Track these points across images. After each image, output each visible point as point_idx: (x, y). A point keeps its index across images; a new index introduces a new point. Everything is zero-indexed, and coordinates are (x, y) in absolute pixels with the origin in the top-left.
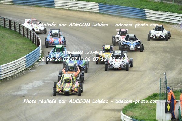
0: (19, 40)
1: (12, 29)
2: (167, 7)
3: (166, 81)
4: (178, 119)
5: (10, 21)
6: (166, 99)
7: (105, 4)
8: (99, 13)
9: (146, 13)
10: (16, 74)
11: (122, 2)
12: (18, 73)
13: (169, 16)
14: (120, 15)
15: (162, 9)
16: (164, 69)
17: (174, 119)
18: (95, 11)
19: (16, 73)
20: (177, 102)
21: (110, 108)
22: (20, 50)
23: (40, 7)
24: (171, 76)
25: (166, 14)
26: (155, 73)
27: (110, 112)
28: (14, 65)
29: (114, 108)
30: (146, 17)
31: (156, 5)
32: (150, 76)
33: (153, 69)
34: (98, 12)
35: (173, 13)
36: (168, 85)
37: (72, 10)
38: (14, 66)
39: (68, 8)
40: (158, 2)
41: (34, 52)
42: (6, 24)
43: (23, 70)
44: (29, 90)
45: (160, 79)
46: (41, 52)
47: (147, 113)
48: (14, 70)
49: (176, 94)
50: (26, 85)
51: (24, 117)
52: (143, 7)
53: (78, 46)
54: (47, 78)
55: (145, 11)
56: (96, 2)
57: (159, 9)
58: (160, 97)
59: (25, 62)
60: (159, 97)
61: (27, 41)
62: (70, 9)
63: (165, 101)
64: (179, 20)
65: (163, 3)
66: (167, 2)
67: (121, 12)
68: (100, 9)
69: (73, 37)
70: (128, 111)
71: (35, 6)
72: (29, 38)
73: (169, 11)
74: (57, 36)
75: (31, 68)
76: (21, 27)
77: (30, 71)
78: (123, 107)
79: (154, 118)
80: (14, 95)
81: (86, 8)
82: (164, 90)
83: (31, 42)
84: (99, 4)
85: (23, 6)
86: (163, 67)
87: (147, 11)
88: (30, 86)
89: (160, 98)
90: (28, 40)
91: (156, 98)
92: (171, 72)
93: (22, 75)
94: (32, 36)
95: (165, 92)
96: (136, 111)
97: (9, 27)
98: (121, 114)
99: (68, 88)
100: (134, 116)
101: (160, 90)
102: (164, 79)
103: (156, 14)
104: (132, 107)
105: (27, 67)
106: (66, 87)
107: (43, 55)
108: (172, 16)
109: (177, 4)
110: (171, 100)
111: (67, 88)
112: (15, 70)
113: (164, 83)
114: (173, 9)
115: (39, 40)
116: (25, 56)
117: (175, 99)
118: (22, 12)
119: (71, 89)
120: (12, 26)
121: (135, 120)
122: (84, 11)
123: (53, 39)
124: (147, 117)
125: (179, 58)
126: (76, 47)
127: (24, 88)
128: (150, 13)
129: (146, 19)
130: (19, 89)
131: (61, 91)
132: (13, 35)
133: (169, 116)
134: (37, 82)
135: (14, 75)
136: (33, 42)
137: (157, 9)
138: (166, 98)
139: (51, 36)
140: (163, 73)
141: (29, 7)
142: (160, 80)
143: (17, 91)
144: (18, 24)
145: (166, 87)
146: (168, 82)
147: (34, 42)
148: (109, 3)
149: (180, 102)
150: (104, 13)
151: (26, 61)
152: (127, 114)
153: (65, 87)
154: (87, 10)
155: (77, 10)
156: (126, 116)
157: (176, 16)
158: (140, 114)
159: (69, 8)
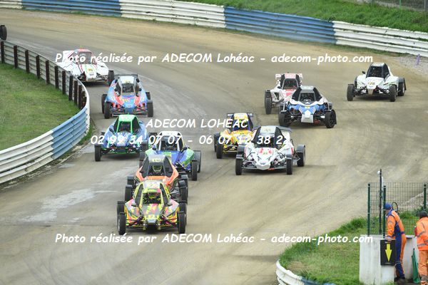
0: (36, 94)
1: (20, 66)
2: (386, 16)
3: (383, 189)
4: (411, 280)
5: (15, 48)
6: (382, 231)
7: (240, 7)
8: (225, 30)
9: (335, 30)
10: (31, 173)
11: (280, 3)
12: (34, 172)
13: (389, 37)
14: (273, 34)
15: (373, 19)
16: (378, 162)
17: (402, 280)
18: (215, 26)
19: (31, 171)
20: (408, 239)
21: (252, 254)
22: (40, 117)
23: (87, 14)
24: (395, 177)
25: (383, 32)
26: (358, 171)
27: (251, 263)
28: (26, 153)
29: (260, 254)
30: (336, 40)
31: (359, 11)
32: (344, 179)
33: (353, 162)
34: (224, 26)
35: (400, 29)
36: (387, 199)
37: (162, 22)
38: (26, 155)
39: (151, 19)
40: (365, 3)
41: (72, 122)
42: (6, 55)
43: (47, 164)
44: (60, 212)
45: (369, 185)
46: (88, 122)
47: (337, 264)
48: (25, 164)
49: (405, 221)
50: (53, 200)
51: (49, 274)
52: (328, 15)
53: (176, 106)
54: (103, 183)
55: (333, 24)
56: (217, 4)
57: (366, 20)
58: (369, 227)
59: (52, 145)
60: (365, 229)
61: (57, 96)
62: (158, 19)
63: (381, 238)
64: (413, 47)
65: (376, 6)
66: (386, 4)
67: (277, 26)
68: (228, 19)
69: (164, 86)
70: (293, 260)
71: (75, 13)
72: (61, 88)
73: (391, 24)
74: (132, 91)
75: (64, 160)
76: (41, 63)
77: (63, 166)
78: (280, 251)
79: (355, 277)
80: (25, 223)
81: (194, 17)
82: (378, 212)
83: (65, 98)
84: (225, 9)
85: (46, 13)
86: (375, 158)
87: (338, 24)
88: (63, 201)
89: (369, 230)
90: (58, 93)
91: (359, 229)
92: (394, 167)
93: (46, 176)
94: (68, 84)
95: (380, 216)
96: (313, 259)
97: (13, 63)
98: (277, 268)
99: (154, 216)
100: (308, 272)
101: (369, 212)
102: (378, 185)
103: (358, 32)
104: (303, 250)
105: (56, 157)
106: (150, 213)
107: (94, 127)
108: (397, 36)
109: (409, 8)
110: (393, 236)
111: (152, 214)
112: (28, 163)
113: (378, 195)
114: (400, 19)
115: (84, 92)
116: (51, 132)
117: (403, 233)
118: (44, 27)
119: (161, 217)
120: (20, 60)
121: (309, 281)
122: (189, 25)
123: (121, 98)
124: (338, 275)
125: (413, 135)
126: (172, 110)
127: (49, 207)
128: (345, 30)
129: (335, 45)
130: (37, 208)
131: (136, 221)
132: (23, 82)
133: (389, 273)
134: (79, 191)
135: (25, 175)
136: (70, 99)
137: (361, 20)
138: (382, 229)
139: (116, 90)
140: (376, 172)
141: (61, 15)
142: (369, 188)
143: (33, 213)
144: (35, 56)
145: (382, 204)
146: (387, 193)
147: (73, 98)
148: (250, 5)
149: (415, 240)
150: (238, 29)
151: (52, 143)
152: (290, 266)
153: (147, 212)
154: (197, 24)
155: (172, 23)
156: (288, 272)
157: (407, 38)
158: (322, 266)
159: (154, 18)
